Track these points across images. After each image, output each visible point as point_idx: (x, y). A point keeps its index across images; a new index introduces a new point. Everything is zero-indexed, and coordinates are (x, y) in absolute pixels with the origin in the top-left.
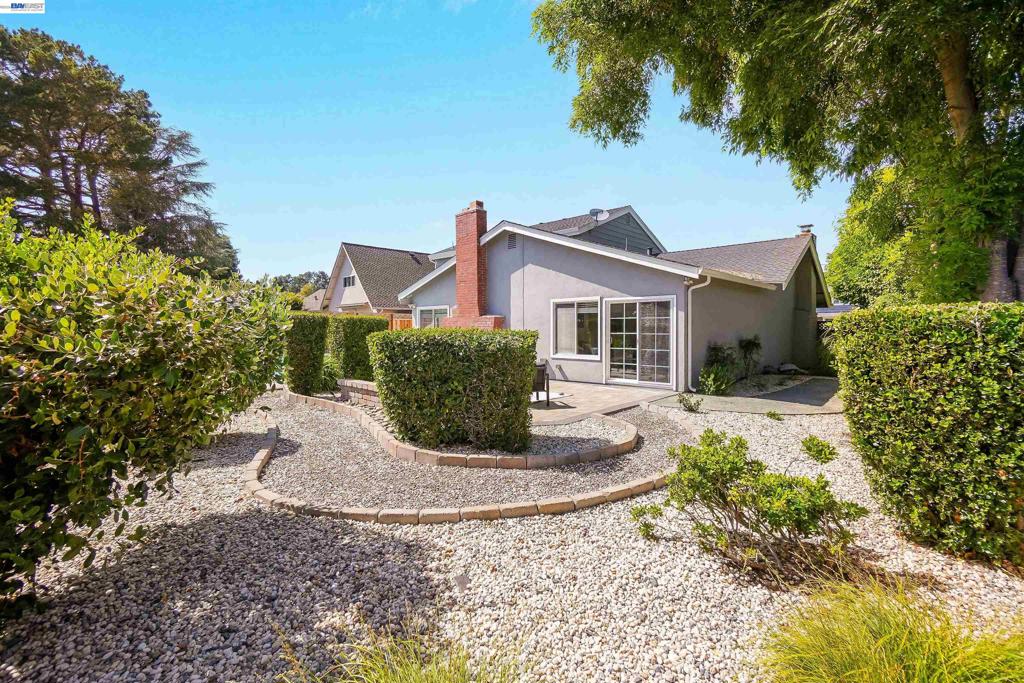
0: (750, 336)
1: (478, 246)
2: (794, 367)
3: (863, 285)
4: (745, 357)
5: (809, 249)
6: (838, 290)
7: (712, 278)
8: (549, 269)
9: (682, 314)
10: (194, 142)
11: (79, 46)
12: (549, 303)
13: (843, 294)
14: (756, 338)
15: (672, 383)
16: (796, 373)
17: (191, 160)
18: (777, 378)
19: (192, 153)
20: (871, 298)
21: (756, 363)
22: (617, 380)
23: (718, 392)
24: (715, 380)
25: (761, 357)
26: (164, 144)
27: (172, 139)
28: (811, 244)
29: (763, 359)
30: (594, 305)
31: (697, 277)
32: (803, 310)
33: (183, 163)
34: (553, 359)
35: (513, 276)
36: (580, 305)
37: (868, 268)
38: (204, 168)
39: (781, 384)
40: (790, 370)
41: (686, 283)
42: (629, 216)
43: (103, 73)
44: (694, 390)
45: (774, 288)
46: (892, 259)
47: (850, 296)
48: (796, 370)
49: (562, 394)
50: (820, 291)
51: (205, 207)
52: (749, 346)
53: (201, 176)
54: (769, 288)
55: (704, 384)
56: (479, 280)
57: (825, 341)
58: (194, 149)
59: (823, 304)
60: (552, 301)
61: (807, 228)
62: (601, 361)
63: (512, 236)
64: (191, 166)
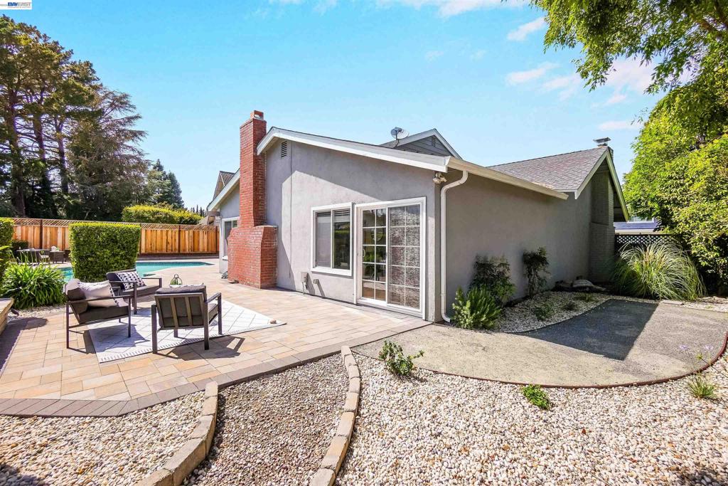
0: (536, 250)
1: (255, 156)
2: (589, 284)
3: (665, 196)
4: (530, 274)
5: (605, 160)
6: (636, 205)
7: (470, 175)
8: (311, 175)
9: (432, 221)
10: (132, 101)
11: (36, 27)
12: (310, 211)
13: (641, 210)
14: (542, 251)
15: (421, 310)
16: (591, 290)
17: (130, 114)
18: (568, 297)
19: (131, 109)
20: (674, 210)
21: (542, 281)
22: (369, 301)
23: (477, 326)
24: (473, 309)
25: (548, 274)
26: (109, 102)
27: (115, 99)
28: (607, 154)
29: (549, 277)
30: (346, 212)
31: (444, 170)
32: (601, 223)
33: (124, 117)
34: (313, 272)
35: (283, 184)
36: (337, 213)
37: (671, 178)
38: (139, 120)
39: (570, 308)
40: (585, 287)
41: (436, 180)
42: (434, 138)
43: (55, 47)
44: (448, 320)
45: (565, 197)
46: (700, 166)
47: (647, 212)
48: (590, 287)
49: (275, 322)
50: (618, 205)
51: (138, 148)
52: (533, 261)
53: (137, 126)
54: (560, 196)
55: (459, 313)
56: (256, 189)
57: (624, 255)
58: (131, 106)
59: (620, 218)
60: (313, 209)
61: (603, 141)
62: (352, 277)
63: (284, 143)
64: (130, 119)
